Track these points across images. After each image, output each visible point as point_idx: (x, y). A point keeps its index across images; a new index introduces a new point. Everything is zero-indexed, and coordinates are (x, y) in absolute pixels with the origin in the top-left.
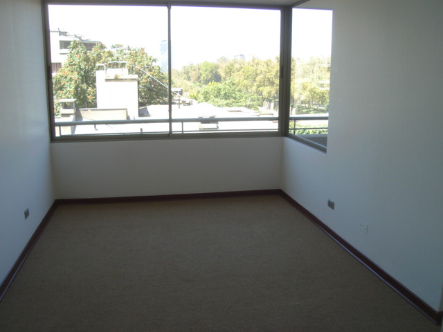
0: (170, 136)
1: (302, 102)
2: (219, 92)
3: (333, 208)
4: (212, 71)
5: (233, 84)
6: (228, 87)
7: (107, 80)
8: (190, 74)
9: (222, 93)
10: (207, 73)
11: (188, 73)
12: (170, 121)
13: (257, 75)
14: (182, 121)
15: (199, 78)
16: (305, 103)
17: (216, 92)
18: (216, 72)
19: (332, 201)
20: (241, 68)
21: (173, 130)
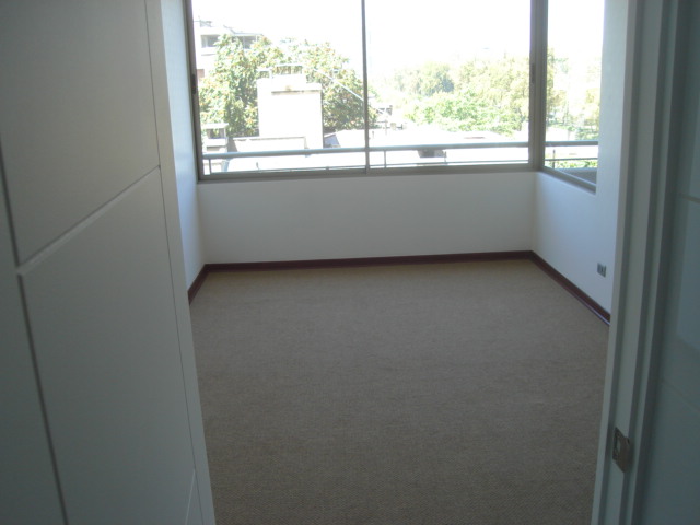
0: (366, 172)
1: (586, 123)
2: (449, 108)
3: (604, 275)
4: (438, 75)
5: (472, 95)
6: (464, 100)
7: (274, 93)
8: (403, 81)
9: (455, 109)
10: (431, 78)
11: (400, 79)
12: (367, 150)
13: (512, 79)
14: (385, 150)
15: (418, 86)
16: (591, 124)
17: (444, 109)
18: (445, 76)
19: (603, 264)
20: (486, 68)
21: (371, 164)
